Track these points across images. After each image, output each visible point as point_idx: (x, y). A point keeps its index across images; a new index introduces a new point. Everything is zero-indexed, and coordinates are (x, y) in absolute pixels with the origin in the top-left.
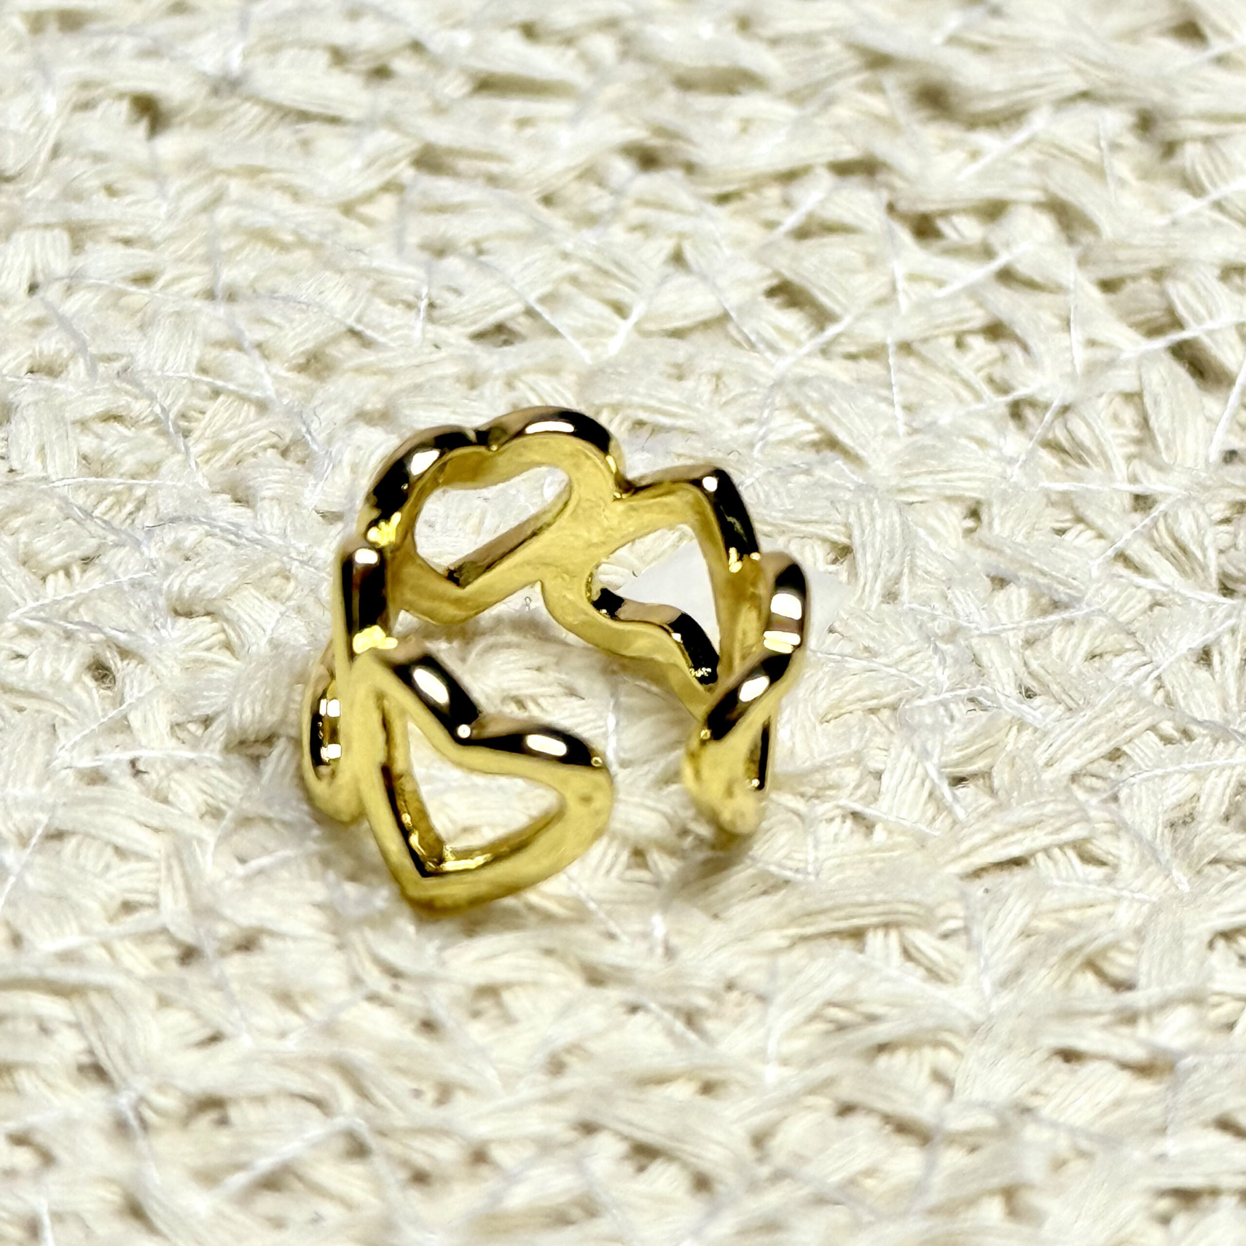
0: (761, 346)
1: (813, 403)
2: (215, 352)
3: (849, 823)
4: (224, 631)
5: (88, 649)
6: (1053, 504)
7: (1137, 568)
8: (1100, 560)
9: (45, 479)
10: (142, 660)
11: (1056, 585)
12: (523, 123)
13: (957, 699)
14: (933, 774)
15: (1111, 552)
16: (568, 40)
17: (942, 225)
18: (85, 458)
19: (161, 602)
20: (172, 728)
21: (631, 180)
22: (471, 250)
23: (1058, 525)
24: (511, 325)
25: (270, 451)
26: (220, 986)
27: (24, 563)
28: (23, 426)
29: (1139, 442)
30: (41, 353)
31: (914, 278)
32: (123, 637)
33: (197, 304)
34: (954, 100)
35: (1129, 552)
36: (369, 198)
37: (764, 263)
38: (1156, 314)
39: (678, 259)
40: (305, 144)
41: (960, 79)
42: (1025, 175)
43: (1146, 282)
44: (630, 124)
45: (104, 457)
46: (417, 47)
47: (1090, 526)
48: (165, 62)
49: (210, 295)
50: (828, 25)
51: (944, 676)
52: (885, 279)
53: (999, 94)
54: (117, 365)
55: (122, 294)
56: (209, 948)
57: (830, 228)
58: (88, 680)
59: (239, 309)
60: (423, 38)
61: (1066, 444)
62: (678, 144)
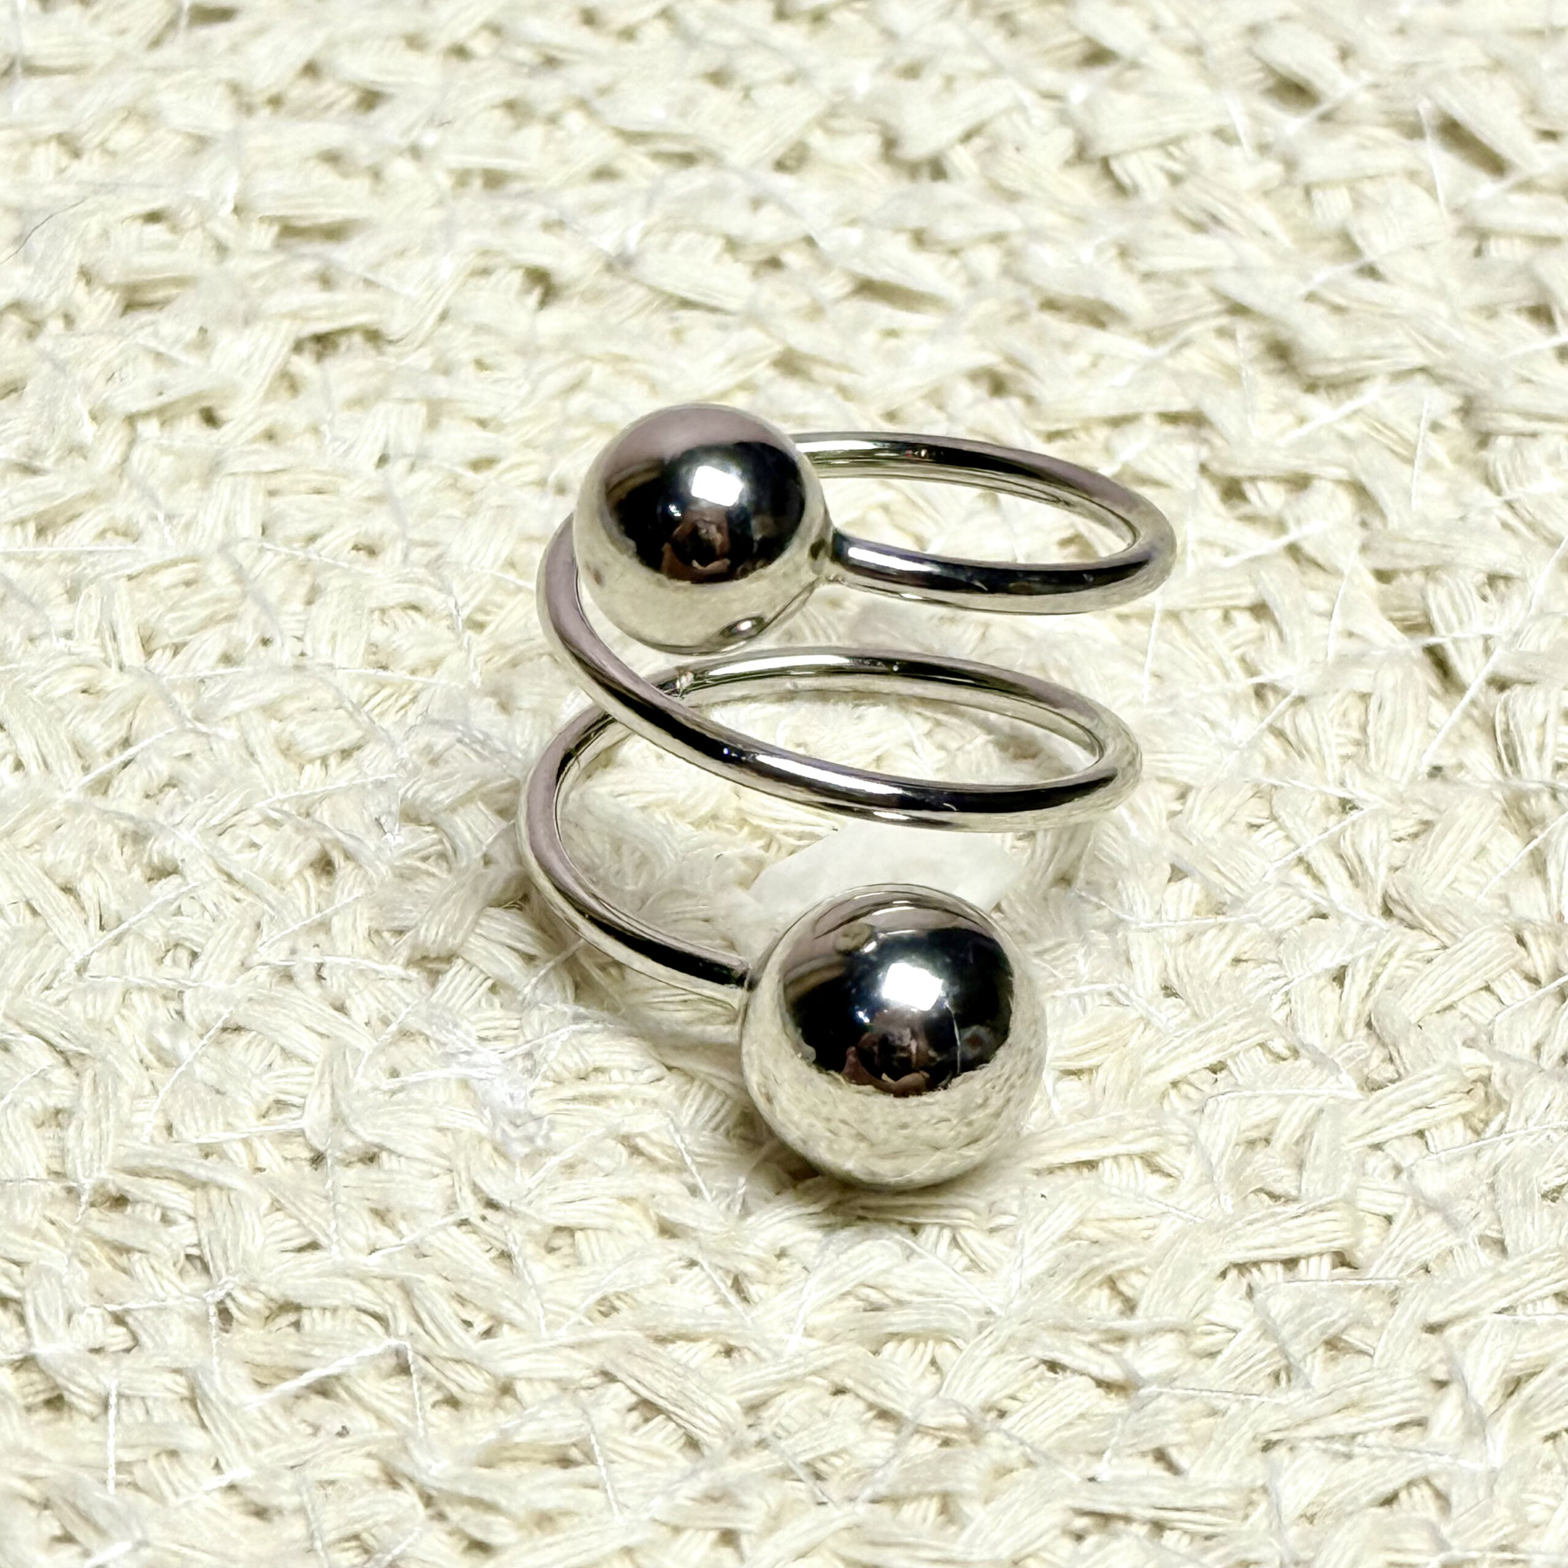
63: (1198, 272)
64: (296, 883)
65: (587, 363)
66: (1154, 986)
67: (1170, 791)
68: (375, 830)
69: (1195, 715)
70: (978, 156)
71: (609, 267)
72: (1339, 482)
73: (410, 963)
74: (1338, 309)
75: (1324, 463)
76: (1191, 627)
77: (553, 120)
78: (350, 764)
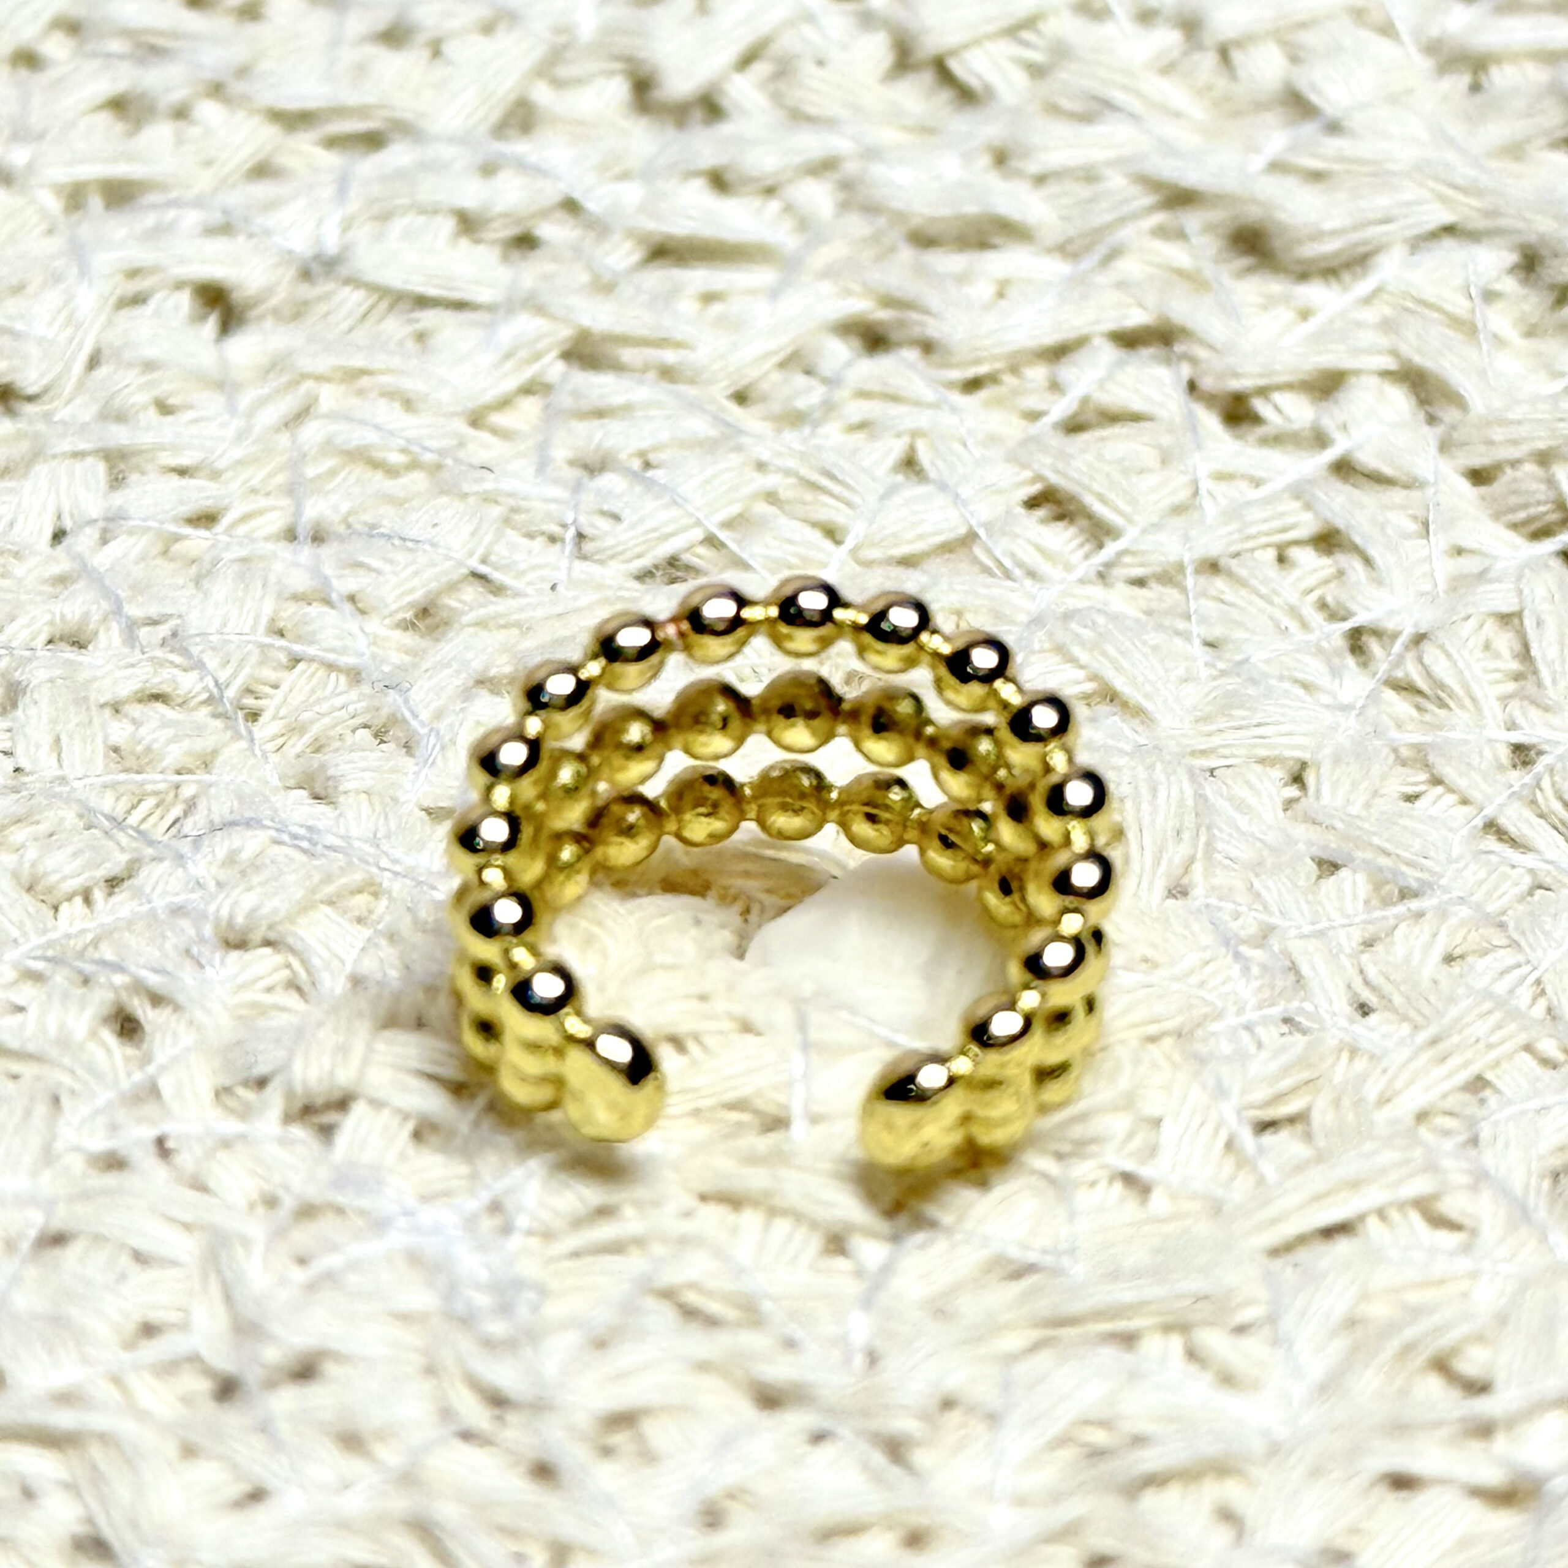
0: (1018, 572)
1: (1083, 644)
2: (291, 608)
3: (1118, 1187)
4: (288, 966)
5: (110, 996)
6: (1404, 763)
7: (1514, 843)
8: (1464, 832)
9: (63, 780)
10: (177, 1008)
11: (1404, 868)
12: (709, 298)
13: (1265, 1021)
14: (1231, 1118)
15: (1479, 822)
16: (770, 191)
17: (1259, 406)
18: (116, 750)
19: (208, 930)
20: (217, 1094)
21: (848, 364)
22: (636, 464)
23: (1410, 790)
24: (687, 558)
25: (362, 732)
26: (265, 1428)
27: (30, 889)
28: (33, 711)
29: (1518, 677)
30: (63, 616)
31: (1221, 477)
32: (153, 980)
33: (270, 546)
34: (1277, 243)
35: (1503, 821)
36: (504, 403)
37: (1024, 466)
38: (1542, 509)
39: (910, 464)
40: (421, 337)
41: (1281, 216)
42: (1369, 337)
43: (1530, 468)
44: (847, 292)
45: (139, 749)
46: (571, 206)
47: (1451, 790)
48: (241, 239)
49: (291, 535)
50: (1111, 154)
51: (1247, 990)
52: (1184, 479)
53: (1334, 233)
54: (164, 630)
55: (177, 538)
56: (252, 1376)
57: (1112, 417)
58: (108, 1036)
59: (327, 551)
60: (577, 195)
61: (1421, 683)
62: (914, 316)
63: (1114, 163)
64: (92, 1047)
65: (308, 385)
66: (1343, 1007)
67: (1278, 774)
68: (188, 964)
69: (1281, 678)
70: (763, 86)
71: (306, 275)
72: (1386, 374)
73: (288, 1118)
74: (1316, 176)
75: (1358, 351)
76: (1243, 573)
77: (181, 113)
78: (121, 896)
